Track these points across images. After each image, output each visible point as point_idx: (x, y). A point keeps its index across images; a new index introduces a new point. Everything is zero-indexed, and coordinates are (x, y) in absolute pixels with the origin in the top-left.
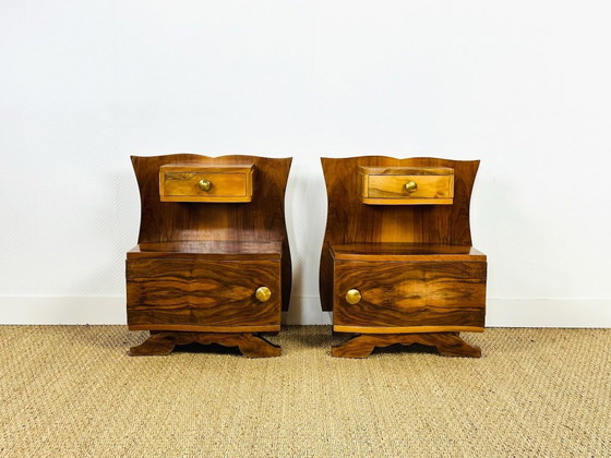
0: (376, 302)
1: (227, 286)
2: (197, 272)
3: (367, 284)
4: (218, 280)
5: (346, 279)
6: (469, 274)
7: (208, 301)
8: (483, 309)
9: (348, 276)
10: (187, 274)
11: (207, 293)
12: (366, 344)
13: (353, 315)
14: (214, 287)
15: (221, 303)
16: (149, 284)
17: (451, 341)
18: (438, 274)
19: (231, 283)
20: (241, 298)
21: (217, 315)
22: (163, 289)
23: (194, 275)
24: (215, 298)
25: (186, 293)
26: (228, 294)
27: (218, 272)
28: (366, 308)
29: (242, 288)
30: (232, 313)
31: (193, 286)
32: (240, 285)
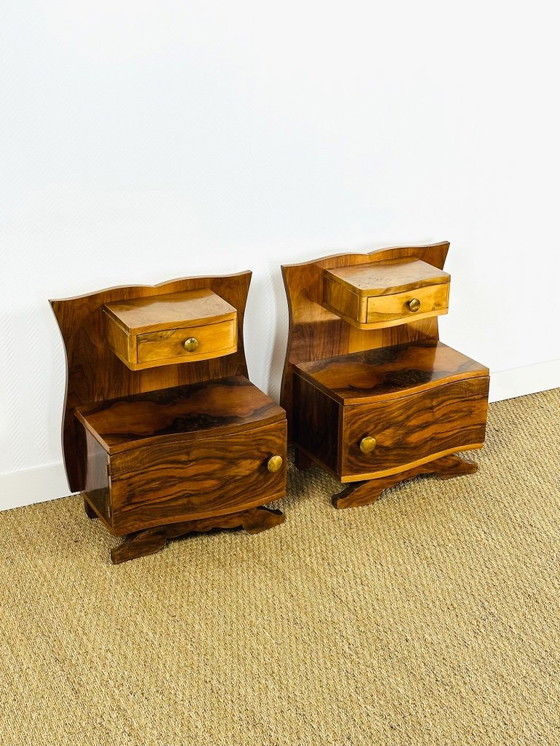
0: (388, 443)
1: (233, 462)
2: (195, 454)
3: (379, 427)
4: (222, 458)
5: (356, 425)
6: (472, 391)
7: (210, 483)
8: (483, 424)
9: (359, 422)
10: (184, 458)
11: (209, 476)
12: (374, 488)
13: (364, 462)
14: (216, 466)
15: (225, 482)
16: (136, 479)
17: (450, 463)
18: (444, 398)
19: (238, 459)
20: (248, 472)
21: (220, 497)
22: (153, 480)
23: (192, 457)
24: (219, 479)
25: (182, 480)
26: (233, 471)
27: (222, 449)
28: (377, 452)
29: (249, 461)
30: (238, 491)
31: (192, 470)
32: (246, 458)
